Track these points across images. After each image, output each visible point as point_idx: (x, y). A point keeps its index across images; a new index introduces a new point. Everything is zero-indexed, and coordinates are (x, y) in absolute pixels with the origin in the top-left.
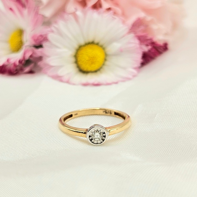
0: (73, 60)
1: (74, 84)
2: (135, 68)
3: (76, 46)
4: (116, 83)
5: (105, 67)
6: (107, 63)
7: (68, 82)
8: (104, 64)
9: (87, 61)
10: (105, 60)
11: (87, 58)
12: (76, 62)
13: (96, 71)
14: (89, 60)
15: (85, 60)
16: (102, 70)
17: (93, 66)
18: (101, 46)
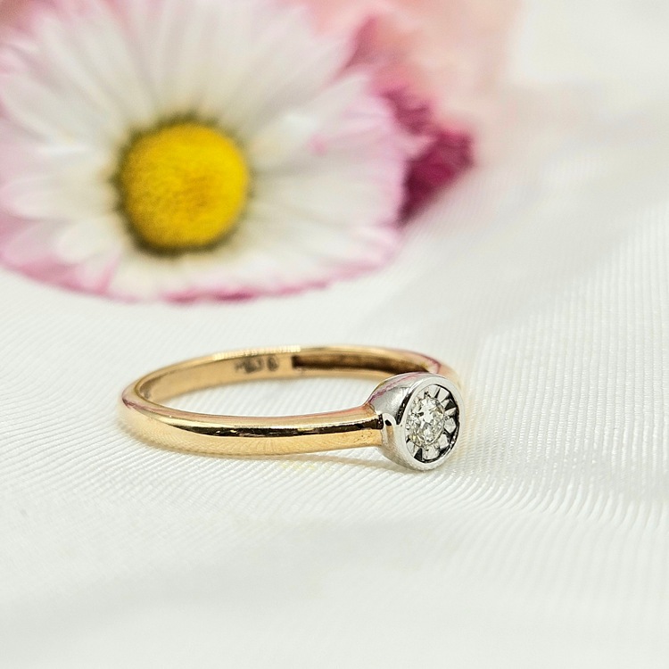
0: (107, 195)
1: (131, 300)
4: (320, 285)
5: (250, 227)
6: (260, 207)
7: (102, 291)
8: (243, 215)
10: (250, 194)
12: (123, 207)
13: (210, 247)
14: (186, 193)
15: (168, 191)
16: (236, 239)
17: (203, 216)
18: (230, 133)
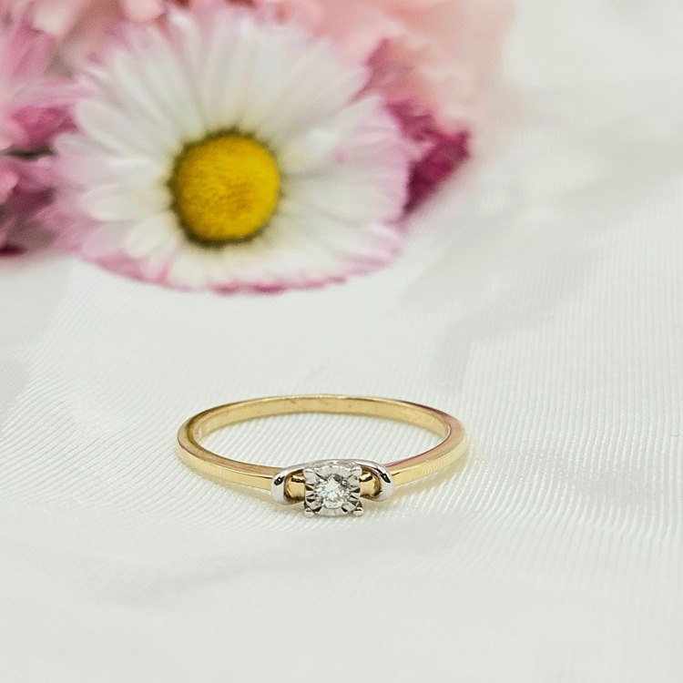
0: (164, 197)
1: (185, 289)
2: (390, 222)
3: (175, 147)
5: (280, 223)
6: (288, 206)
9: (221, 198)
10: (281, 194)
11: (222, 190)
12: (177, 206)
14: (229, 197)
15: (214, 195)
16: (268, 232)
17: (243, 216)
18: (264, 145)
